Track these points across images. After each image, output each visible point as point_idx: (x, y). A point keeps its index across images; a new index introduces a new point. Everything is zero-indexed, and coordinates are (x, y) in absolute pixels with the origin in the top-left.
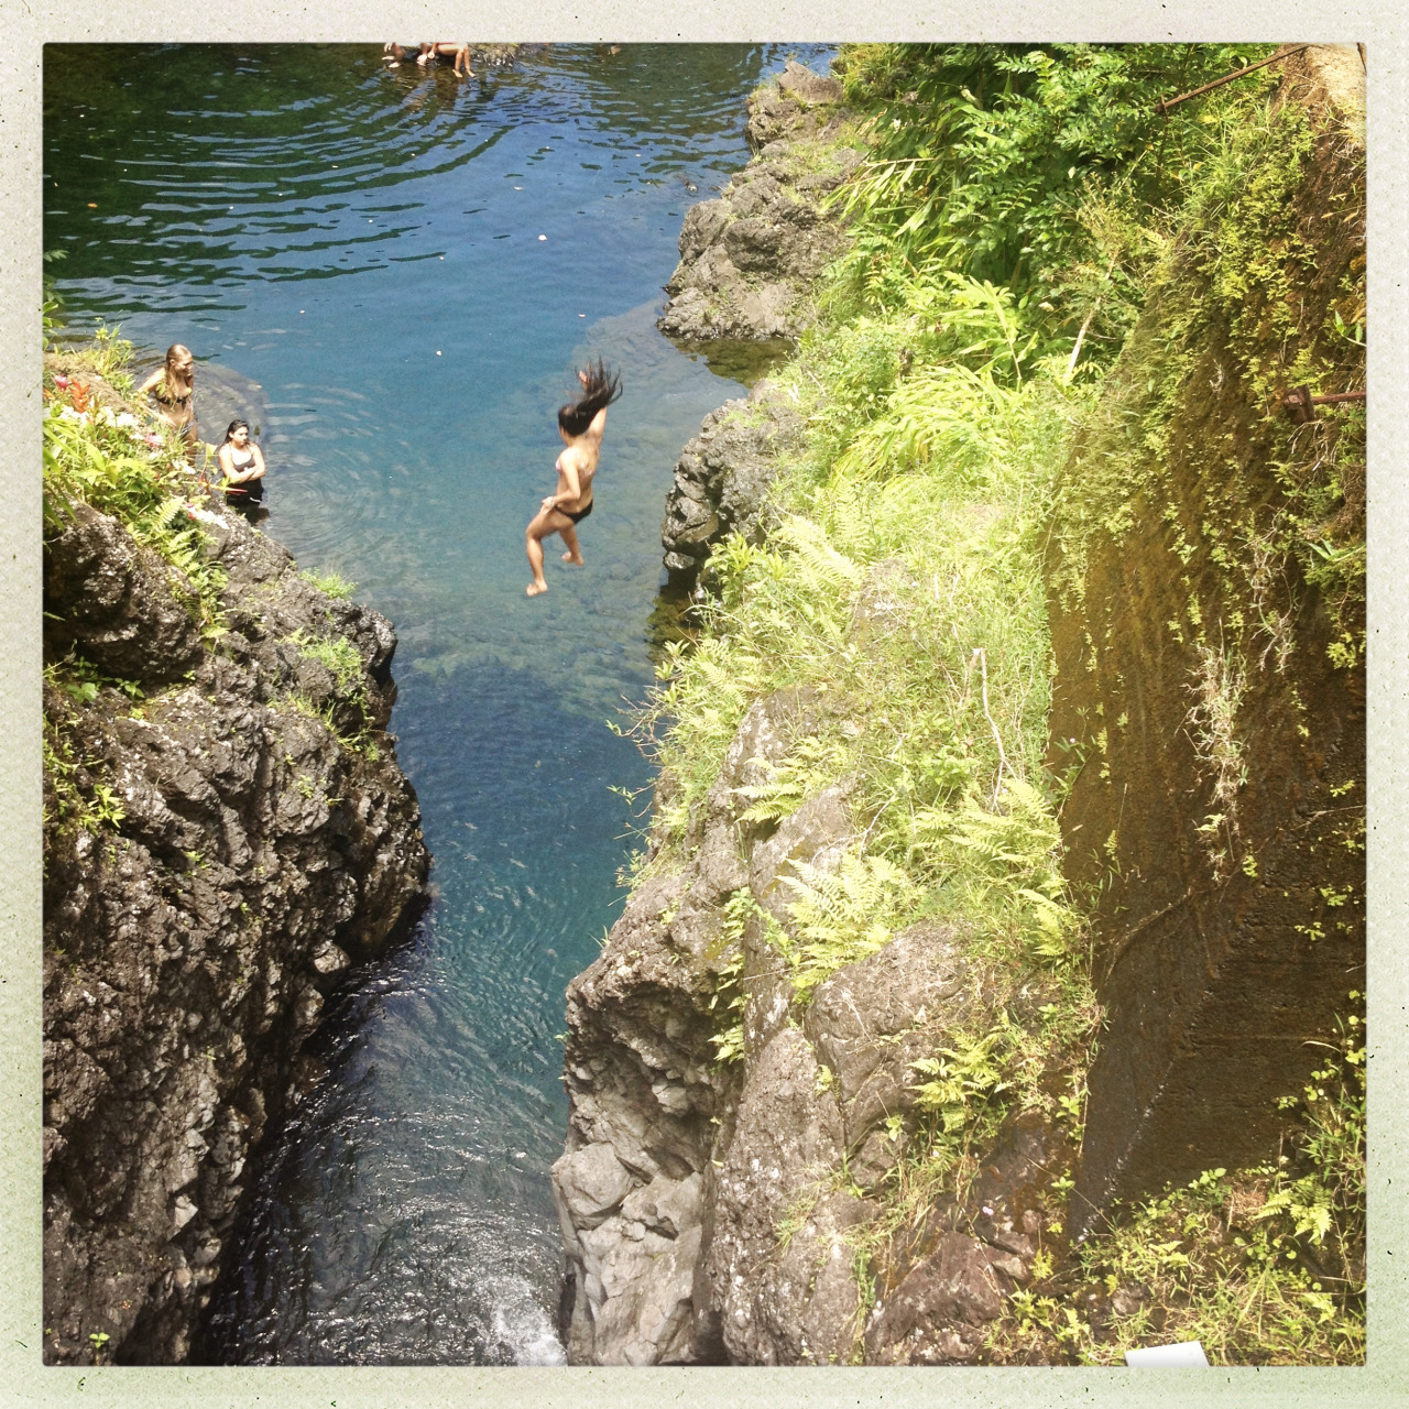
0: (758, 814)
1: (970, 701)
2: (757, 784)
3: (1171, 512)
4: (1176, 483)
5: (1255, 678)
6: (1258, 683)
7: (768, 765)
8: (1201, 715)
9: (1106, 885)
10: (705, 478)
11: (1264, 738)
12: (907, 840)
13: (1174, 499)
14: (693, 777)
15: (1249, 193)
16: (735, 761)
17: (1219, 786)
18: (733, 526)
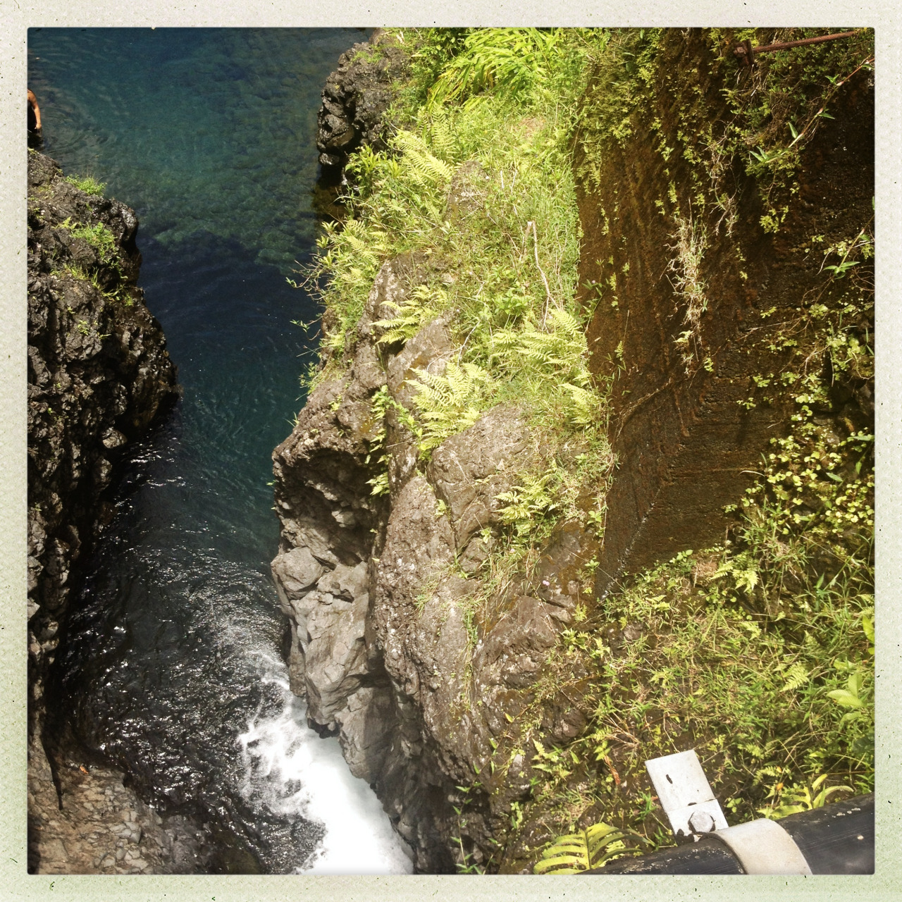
0: (390, 338)
1: (526, 257)
2: (388, 318)
3: (657, 124)
4: (660, 103)
5: (712, 240)
6: (714, 243)
7: (395, 305)
8: (677, 265)
9: (616, 377)
10: (343, 100)
11: (717, 280)
12: (488, 351)
13: (658, 115)
14: (347, 314)
16: (373, 303)
17: (689, 312)
18: (364, 134)
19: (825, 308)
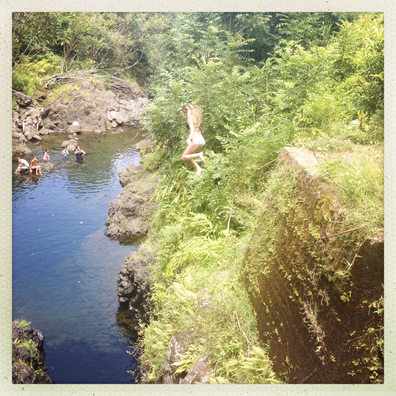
0: (180, 371)
1: (235, 327)
2: (178, 361)
3: (281, 267)
4: (281, 260)
5: (320, 307)
6: (321, 309)
7: (180, 355)
8: (307, 320)
9: (288, 372)
10: (128, 275)
11: (327, 323)
12: (226, 370)
13: (281, 264)
14: (155, 363)
15: (283, 187)
16: (169, 356)
17: (318, 338)
18: (138, 287)
19: (373, 329)
